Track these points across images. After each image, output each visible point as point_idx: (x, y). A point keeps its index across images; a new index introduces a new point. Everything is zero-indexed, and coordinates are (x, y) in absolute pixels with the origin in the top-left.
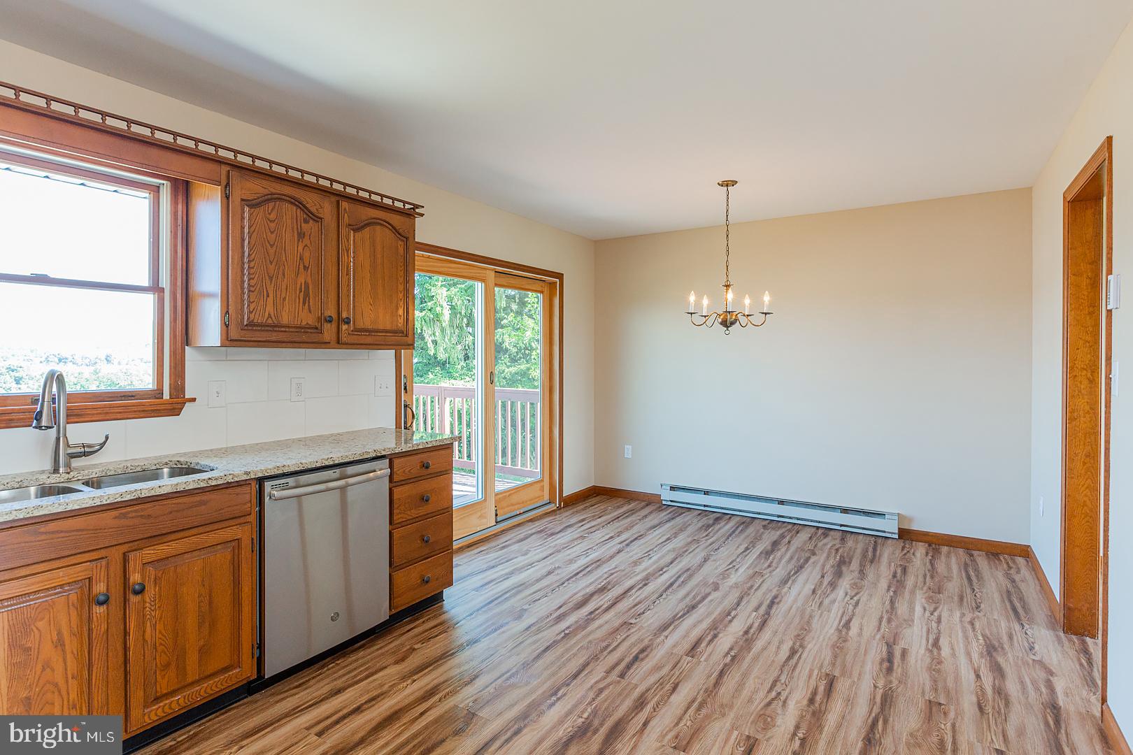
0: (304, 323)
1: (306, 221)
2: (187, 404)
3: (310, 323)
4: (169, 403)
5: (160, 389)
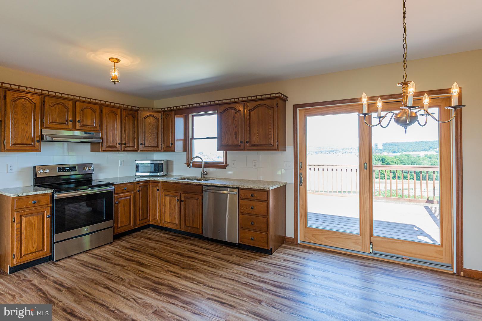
0: (235, 144)
2: (227, 166)
3: (237, 144)
4: (223, 166)
5: (224, 162)
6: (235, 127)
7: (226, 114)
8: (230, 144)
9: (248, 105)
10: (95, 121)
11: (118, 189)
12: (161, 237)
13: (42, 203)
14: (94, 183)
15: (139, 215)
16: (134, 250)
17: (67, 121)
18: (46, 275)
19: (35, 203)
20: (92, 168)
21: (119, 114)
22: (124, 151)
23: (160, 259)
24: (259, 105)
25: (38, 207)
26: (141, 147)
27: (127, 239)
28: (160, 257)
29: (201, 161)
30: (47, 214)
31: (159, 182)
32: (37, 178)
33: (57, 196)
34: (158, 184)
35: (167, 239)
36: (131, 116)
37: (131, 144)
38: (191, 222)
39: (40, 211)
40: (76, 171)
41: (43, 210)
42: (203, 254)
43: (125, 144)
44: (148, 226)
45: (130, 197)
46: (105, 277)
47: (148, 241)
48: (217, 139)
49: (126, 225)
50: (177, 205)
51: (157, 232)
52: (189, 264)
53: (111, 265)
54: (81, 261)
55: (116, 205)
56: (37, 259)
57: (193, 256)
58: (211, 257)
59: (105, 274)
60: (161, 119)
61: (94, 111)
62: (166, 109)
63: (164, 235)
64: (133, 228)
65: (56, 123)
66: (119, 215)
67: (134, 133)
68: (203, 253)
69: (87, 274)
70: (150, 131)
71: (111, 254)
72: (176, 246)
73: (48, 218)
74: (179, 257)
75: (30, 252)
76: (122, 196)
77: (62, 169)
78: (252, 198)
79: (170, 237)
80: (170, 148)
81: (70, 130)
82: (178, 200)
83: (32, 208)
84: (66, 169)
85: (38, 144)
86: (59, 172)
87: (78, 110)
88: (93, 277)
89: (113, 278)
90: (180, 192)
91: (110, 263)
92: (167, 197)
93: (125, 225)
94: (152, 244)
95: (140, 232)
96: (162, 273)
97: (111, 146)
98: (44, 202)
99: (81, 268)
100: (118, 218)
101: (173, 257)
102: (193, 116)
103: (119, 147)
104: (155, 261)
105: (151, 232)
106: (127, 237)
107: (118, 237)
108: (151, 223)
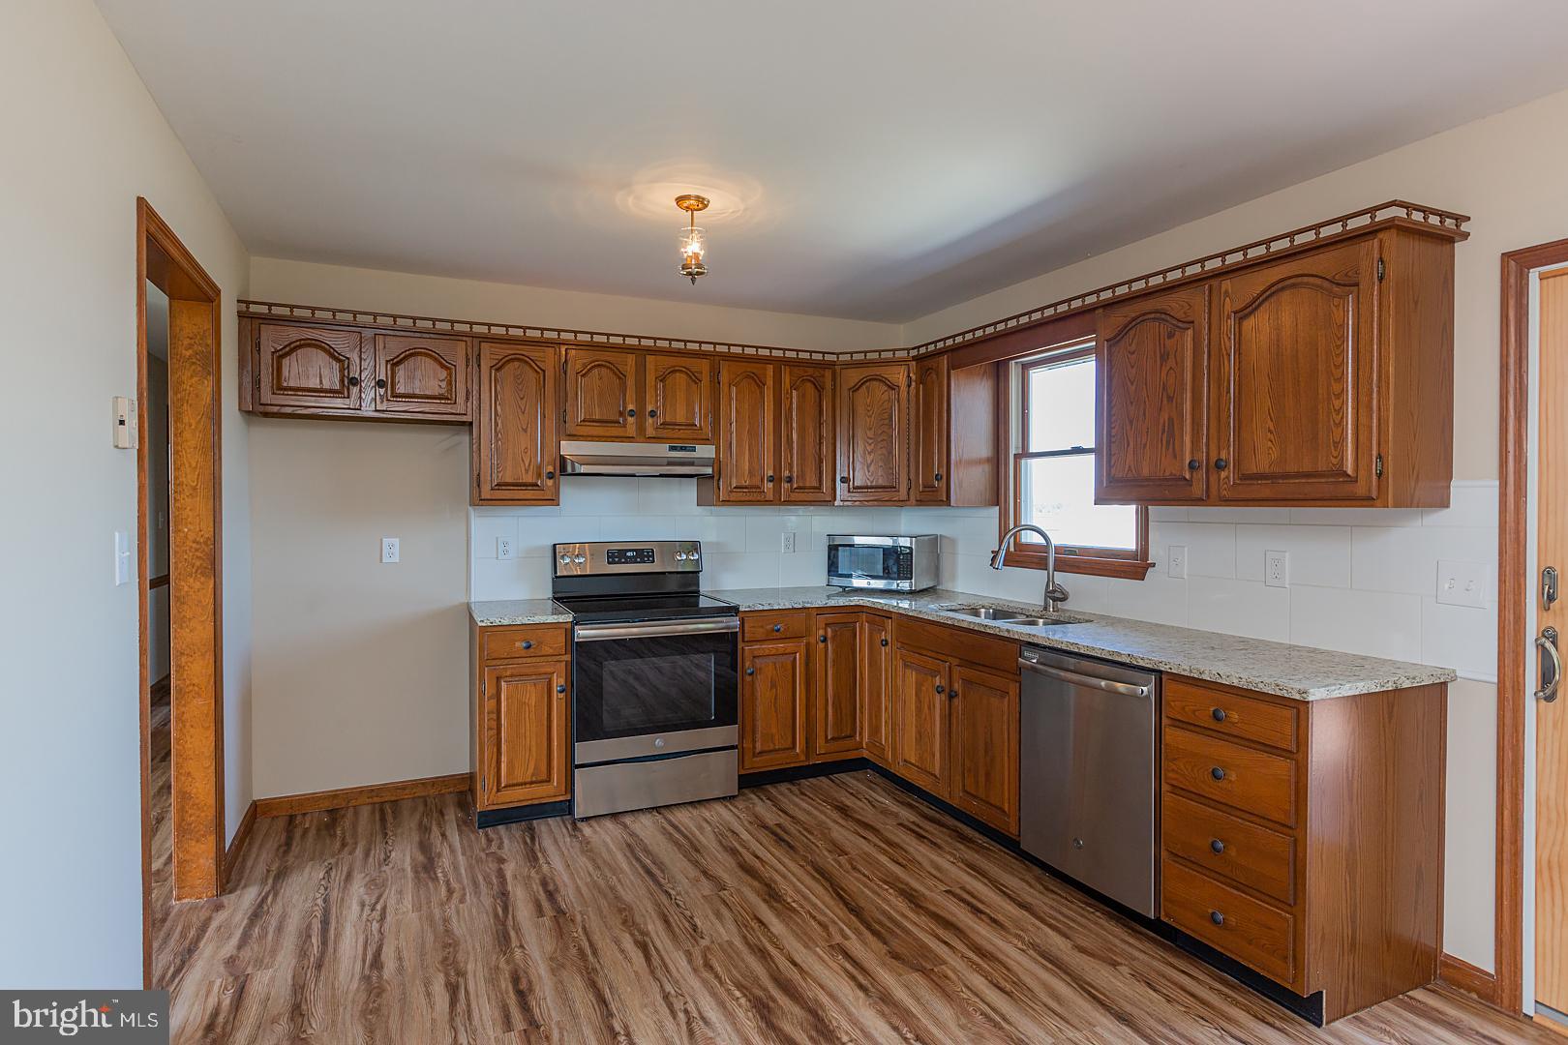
0: (1168, 473)
1: (1171, 336)
2: (1150, 569)
3: (1174, 472)
4: (1133, 566)
5: (1137, 550)
6: (1165, 399)
7: (1130, 345)
8: (1146, 472)
9: (1226, 292)
10: (697, 410)
11: (753, 627)
12: (885, 812)
13: (547, 649)
14: (704, 603)
15: (826, 725)
16: (779, 837)
17: (621, 414)
18: (539, 855)
19: (529, 647)
20: (695, 554)
21: (770, 382)
22: (788, 502)
23: (838, 894)
24: (1280, 286)
25: (538, 660)
26: (841, 489)
27: (779, 797)
28: (842, 889)
29: (1043, 541)
30: (558, 682)
31: (885, 615)
32: (556, 577)
33: (583, 633)
34: (885, 620)
35: (901, 824)
36: (809, 387)
37: (811, 480)
38: (982, 779)
39: (542, 670)
40: (653, 561)
41: (549, 670)
42: (994, 921)
43: (790, 480)
44: (859, 765)
45: (795, 658)
46: (658, 905)
47: (835, 815)
48: (1092, 457)
49: (779, 750)
50: (938, 705)
51: (879, 790)
52: (924, 946)
53: (693, 872)
54: (633, 834)
55: (748, 679)
56: (536, 802)
57: (953, 919)
58: (1020, 945)
59: (664, 898)
60: (909, 386)
61: (694, 378)
62: (923, 350)
63: (895, 808)
64: (802, 761)
65: (593, 421)
66: (760, 710)
67: (820, 443)
68: (1000, 918)
69: (622, 884)
70: (870, 434)
71: (712, 836)
72: (913, 861)
73: (561, 692)
74: (901, 904)
75: (520, 780)
76: (767, 652)
77: (617, 555)
78: (1213, 725)
79: (913, 818)
80: (934, 493)
81: (630, 439)
82: (940, 689)
83: (524, 660)
84: (629, 554)
85: (550, 483)
86: (609, 563)
87: (650, 378)
88: (628, 897)
89: (675, 918)
90: (950, 659)
91: (696, 864)
92: (908, 671)
93: (777, 747)
94: (842, 833)
95: (831, 779)
96: (818, 949)
97: (746, 488)
98: (551, 648)
99: (620, 856)
100: (754, 720)
101: (884, 899)
102: (1026, 367)
103: (772, 490)
104: (819, 897)
105: (860, 785)
106: (784, 787)
107: (752, 782)
108: (865, 754)
